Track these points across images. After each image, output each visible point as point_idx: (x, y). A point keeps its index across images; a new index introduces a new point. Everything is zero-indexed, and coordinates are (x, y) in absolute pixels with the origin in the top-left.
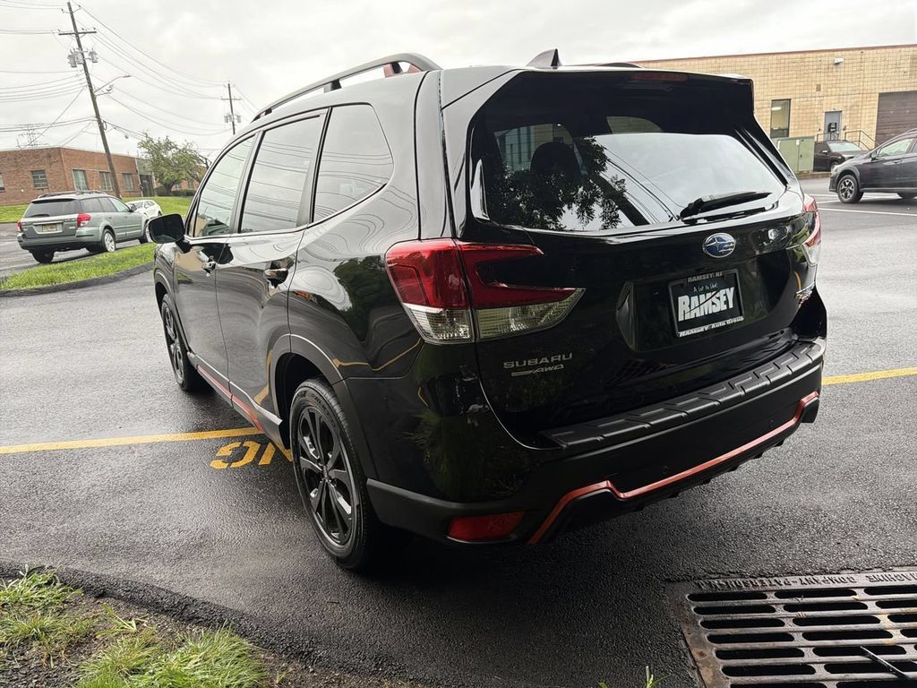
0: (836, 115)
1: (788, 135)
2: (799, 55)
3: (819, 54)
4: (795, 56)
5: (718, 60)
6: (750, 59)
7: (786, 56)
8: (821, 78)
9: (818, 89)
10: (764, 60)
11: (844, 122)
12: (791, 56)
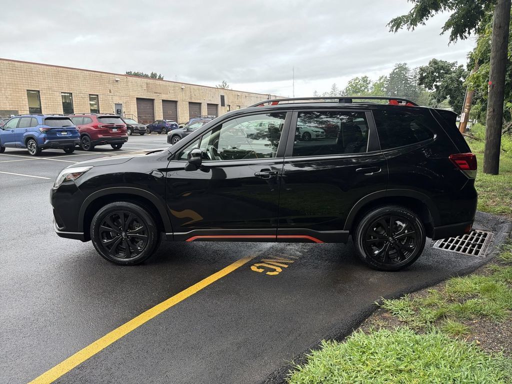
0: (120, 106)
1: (99, 112)
2: (99, 74)
3: (108, 75)
4: (97, 73)
5: (58, 68)
6: (75, 71)
7: (93, 73)
8: (111, 87)
9: (110, 92)
10: (82, 72)
11: (124, 110)
12: (96, 73)
